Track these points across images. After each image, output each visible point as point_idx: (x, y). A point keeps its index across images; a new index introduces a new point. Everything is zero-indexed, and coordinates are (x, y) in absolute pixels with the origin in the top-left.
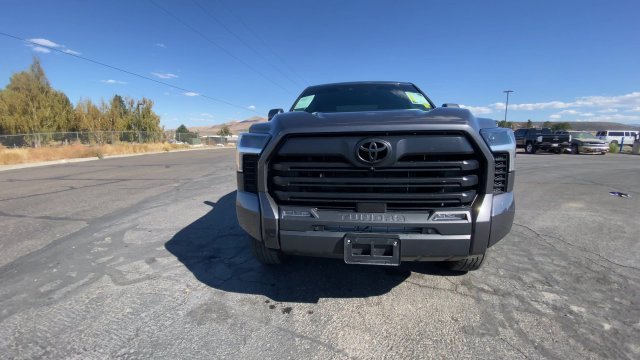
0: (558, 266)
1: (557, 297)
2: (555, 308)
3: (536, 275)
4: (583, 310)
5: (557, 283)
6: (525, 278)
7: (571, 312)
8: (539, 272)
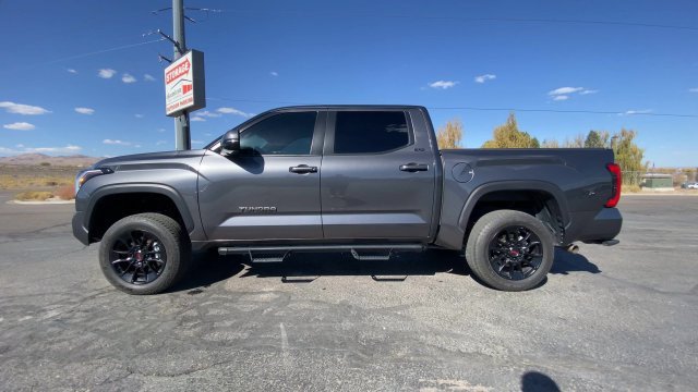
0: (59, 341)
1: (45, 317)
2: (44, 311)
3: (74, 321)
4: (21, 320)
5: (51, 326)
6: (84, 314)
7: (30, 314)
8: (75, 324)
